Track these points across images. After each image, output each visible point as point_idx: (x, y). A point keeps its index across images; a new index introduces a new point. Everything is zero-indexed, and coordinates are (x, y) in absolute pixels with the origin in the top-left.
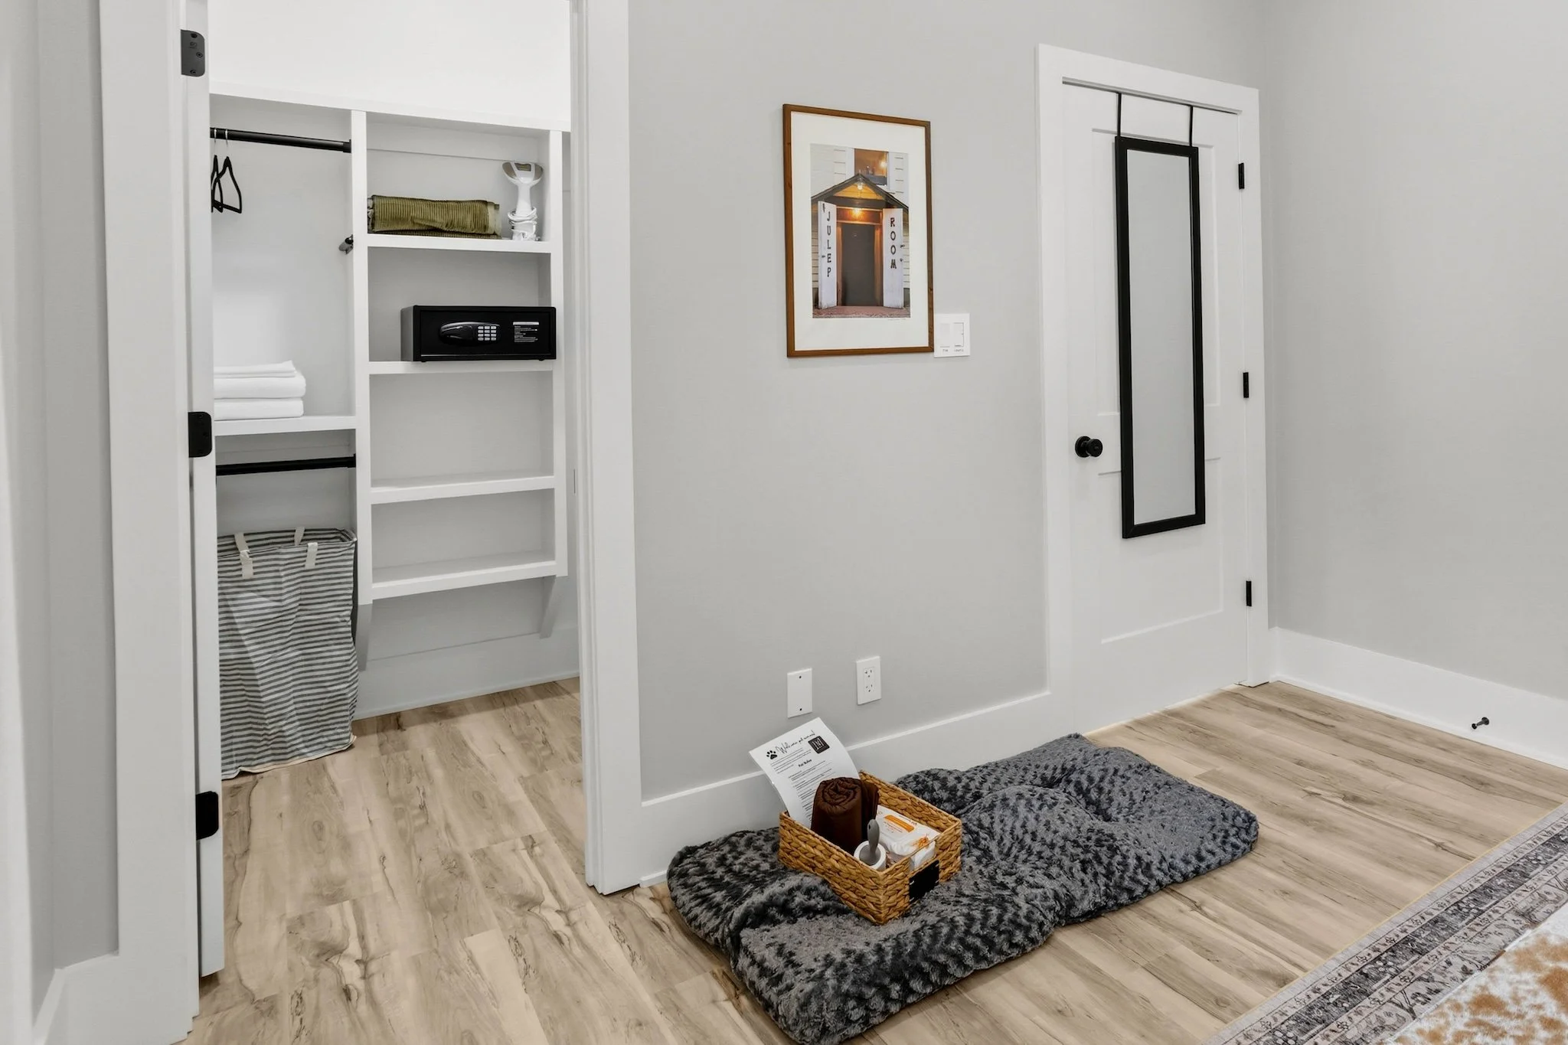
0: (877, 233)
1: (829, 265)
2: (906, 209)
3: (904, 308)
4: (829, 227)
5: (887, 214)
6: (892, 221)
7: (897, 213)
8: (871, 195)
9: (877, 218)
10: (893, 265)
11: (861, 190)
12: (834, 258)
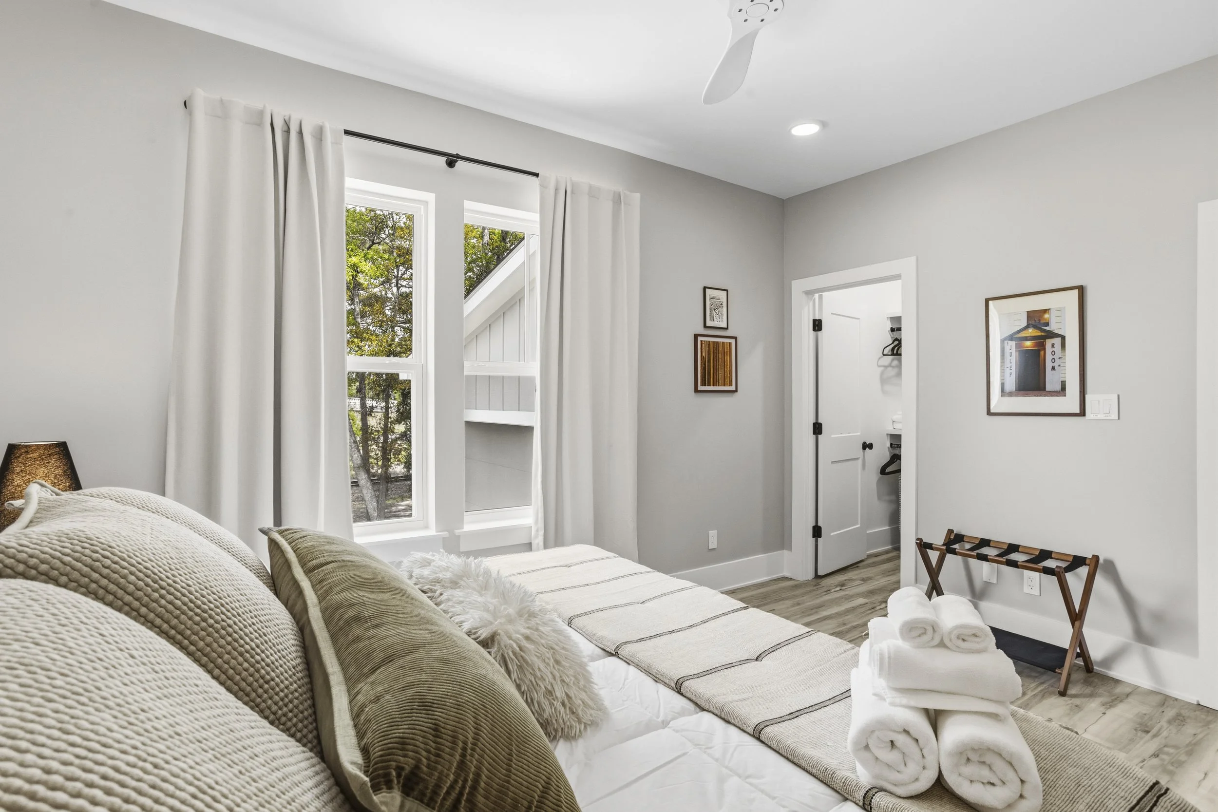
0: (1042, 353)
1: (1011, 371)
2: (1063, 338)
3: (1063, 390)
4: (1011, 353)
5: (1049, 343)
6: (1053, 346)
7: (1057, 341)
8: (1038, 333)
9: (1042, 346)
10: (1053, 368)
11: (1031, 332)
12: (1014, 368)
